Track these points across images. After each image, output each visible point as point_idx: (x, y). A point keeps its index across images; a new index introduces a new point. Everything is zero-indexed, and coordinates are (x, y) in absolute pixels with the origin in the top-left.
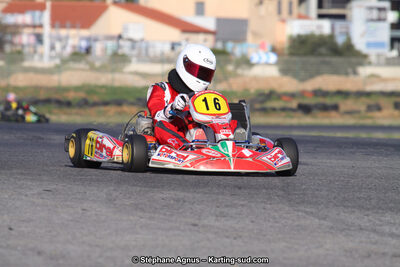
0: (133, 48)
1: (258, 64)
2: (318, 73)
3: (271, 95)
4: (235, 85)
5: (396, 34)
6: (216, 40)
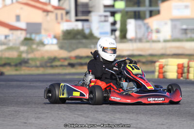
1: (48, 44)
2: (77, 48)
3: (54, 59)
4: (37, 55)
5: (114, 28)
6: (27, 33)
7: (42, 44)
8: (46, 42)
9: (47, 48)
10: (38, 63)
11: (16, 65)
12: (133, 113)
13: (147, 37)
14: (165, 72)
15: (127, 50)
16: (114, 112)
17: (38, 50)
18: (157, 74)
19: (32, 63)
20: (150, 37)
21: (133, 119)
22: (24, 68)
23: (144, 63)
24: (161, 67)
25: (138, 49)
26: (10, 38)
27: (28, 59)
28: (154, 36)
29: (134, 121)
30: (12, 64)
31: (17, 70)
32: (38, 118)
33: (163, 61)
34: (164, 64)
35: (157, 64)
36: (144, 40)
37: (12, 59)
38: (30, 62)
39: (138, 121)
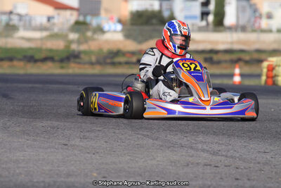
0: (20, 20)
1: (108, 31)
3: (118, 53)
4: (93, 46)
5: (205, 9)
6: (79, 15)
7: (100, 30)
8: (106, 27)
9: (107, 36)
10: (94, 59)
11: (62, 61)
12: (224, 134)
13: (254, 25)
14: (276, 76)
15: (223, 43)
16: (195, 132)
17: (94, 40)
18: (264, 78)
19: (85, 58)
20: (257, 25)
21: (222, 144)
22: (73, 65)
23: (247, 62)
24: (271, 69)
25: (239, 42)
26: (55, 20)
27: (80, 53)
28: (264, 23)
29: (223, 147)
30: (56, 58)
31: (62, 68)
32: (85, 138)
33: (273, 60)
34: (274, 64)
35: (265, 64)
36: (249, 29)
37: (57, 51)
38: (82, 56)
39: (230, 147)
